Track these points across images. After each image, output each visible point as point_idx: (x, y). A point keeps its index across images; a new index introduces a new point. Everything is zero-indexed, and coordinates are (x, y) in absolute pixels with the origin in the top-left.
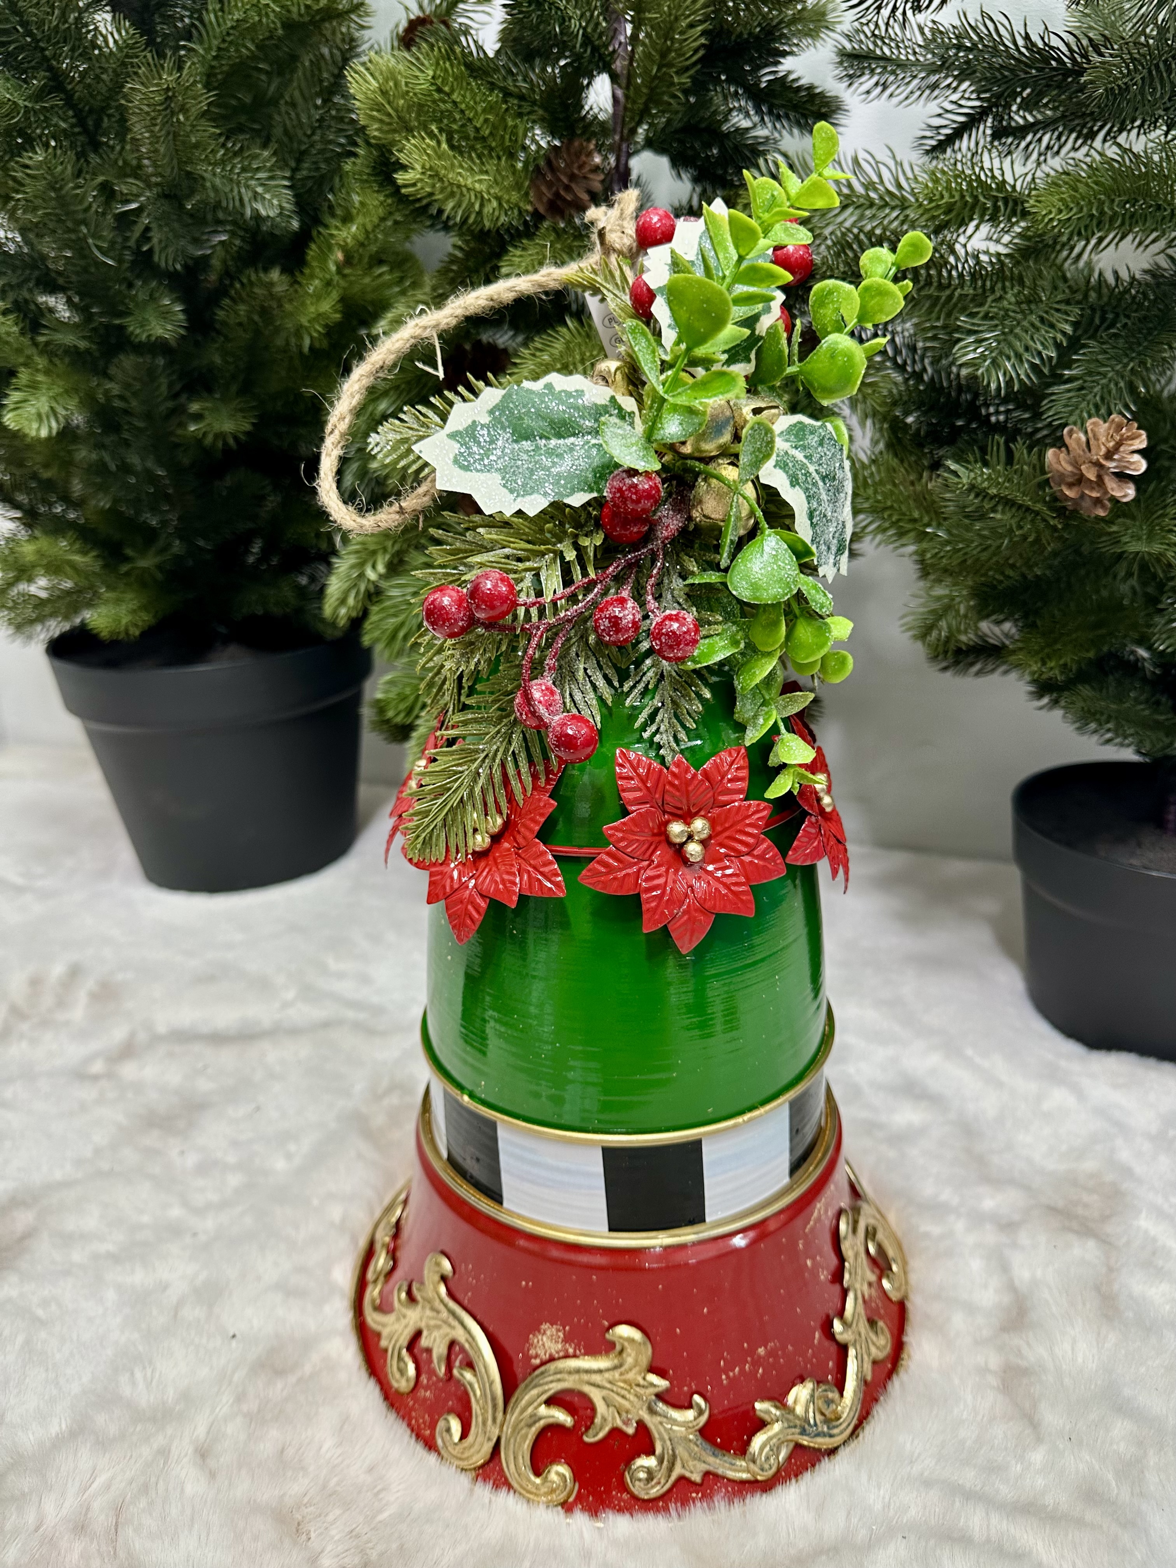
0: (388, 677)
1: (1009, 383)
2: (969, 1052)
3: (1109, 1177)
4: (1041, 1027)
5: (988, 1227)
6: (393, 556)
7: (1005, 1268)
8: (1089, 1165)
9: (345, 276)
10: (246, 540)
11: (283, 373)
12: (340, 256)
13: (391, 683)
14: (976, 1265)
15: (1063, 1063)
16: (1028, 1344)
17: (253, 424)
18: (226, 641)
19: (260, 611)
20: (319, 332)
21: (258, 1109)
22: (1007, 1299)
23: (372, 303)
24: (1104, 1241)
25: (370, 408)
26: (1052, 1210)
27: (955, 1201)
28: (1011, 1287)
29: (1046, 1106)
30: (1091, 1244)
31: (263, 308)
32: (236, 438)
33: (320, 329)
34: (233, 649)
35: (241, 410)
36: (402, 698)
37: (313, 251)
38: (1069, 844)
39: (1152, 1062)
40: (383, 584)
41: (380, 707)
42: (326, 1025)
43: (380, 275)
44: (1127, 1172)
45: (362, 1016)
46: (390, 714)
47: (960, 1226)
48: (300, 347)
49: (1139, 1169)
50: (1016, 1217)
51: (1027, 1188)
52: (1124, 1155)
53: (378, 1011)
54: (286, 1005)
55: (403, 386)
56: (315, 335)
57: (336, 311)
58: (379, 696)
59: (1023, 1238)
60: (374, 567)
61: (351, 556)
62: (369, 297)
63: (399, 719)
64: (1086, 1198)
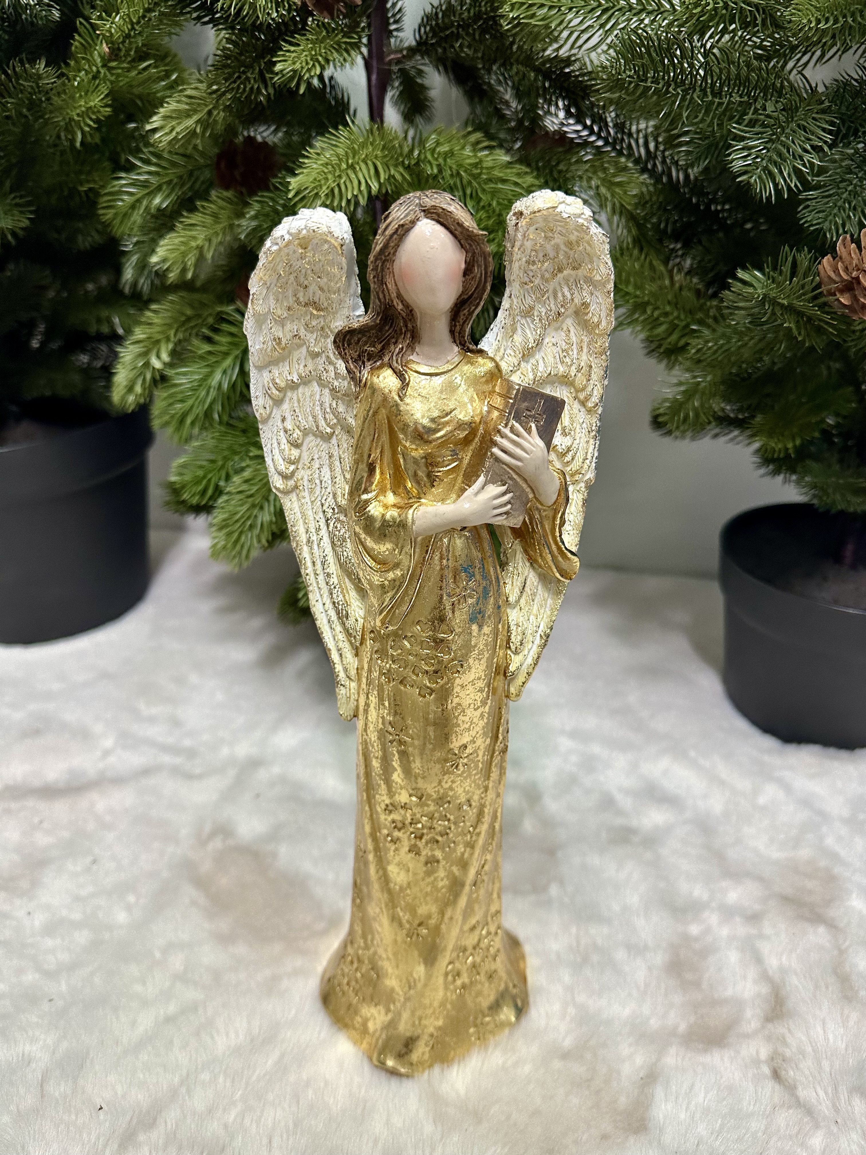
0: (181, 460)
1: (778, 192)
2: (692, 754)
3: (823, 863)
4: (741, 724)
5: (738, 919)
6: (176, 344)
7: (758, 959)
8: (804, 853)
9: (110, 69)
10: (30, 326)
11: (56, 168)
12: (105, 48)
13: (184, 466)
14: (733, 957)
15: (766, 758)
16: (790, 1031)
17: (29, 219)
18: (19, 418)
19: (48, 393)
20: (89, 126)
21: (94, 862)
22: (765, 990)
23: (140, 97)
24: (831, 925)
25: (145, 203)
26: (786, 900)
27: (705, 897)
28: (765, 977)
29: (762, 800)
30: (822, 929)
31: (30, 99)
32: (14, 234)
33: (91, 123)
34: (25, 427)
35: (17, 205)
36: (197, 481)
37: (77, 41)
38: (769, 580)
39: (832, 751)
40: (170, 372)
41: (175, 490)
42: (146, 772)
43: (145, 69)
44: (834, 857)
45: (178, 760)
46: (185, 496)
47: (713, 919)
48: (72, 141)
49: (843, 853)
50: (757, 907)
51: (760, 879)
52: (830, 841)
53: (191, 753)
54: (107, 753)
55: (175, 180)
56: (87, 129)
57: (106, 106)
58: (173, 479)
59: (767, 929)
60: (158, 357)
61: (137, 346)
62: (136, 91)
63: (195, 501)
64: (810, 884)
